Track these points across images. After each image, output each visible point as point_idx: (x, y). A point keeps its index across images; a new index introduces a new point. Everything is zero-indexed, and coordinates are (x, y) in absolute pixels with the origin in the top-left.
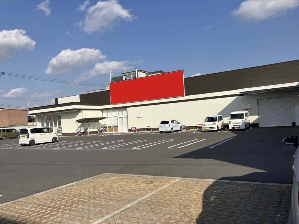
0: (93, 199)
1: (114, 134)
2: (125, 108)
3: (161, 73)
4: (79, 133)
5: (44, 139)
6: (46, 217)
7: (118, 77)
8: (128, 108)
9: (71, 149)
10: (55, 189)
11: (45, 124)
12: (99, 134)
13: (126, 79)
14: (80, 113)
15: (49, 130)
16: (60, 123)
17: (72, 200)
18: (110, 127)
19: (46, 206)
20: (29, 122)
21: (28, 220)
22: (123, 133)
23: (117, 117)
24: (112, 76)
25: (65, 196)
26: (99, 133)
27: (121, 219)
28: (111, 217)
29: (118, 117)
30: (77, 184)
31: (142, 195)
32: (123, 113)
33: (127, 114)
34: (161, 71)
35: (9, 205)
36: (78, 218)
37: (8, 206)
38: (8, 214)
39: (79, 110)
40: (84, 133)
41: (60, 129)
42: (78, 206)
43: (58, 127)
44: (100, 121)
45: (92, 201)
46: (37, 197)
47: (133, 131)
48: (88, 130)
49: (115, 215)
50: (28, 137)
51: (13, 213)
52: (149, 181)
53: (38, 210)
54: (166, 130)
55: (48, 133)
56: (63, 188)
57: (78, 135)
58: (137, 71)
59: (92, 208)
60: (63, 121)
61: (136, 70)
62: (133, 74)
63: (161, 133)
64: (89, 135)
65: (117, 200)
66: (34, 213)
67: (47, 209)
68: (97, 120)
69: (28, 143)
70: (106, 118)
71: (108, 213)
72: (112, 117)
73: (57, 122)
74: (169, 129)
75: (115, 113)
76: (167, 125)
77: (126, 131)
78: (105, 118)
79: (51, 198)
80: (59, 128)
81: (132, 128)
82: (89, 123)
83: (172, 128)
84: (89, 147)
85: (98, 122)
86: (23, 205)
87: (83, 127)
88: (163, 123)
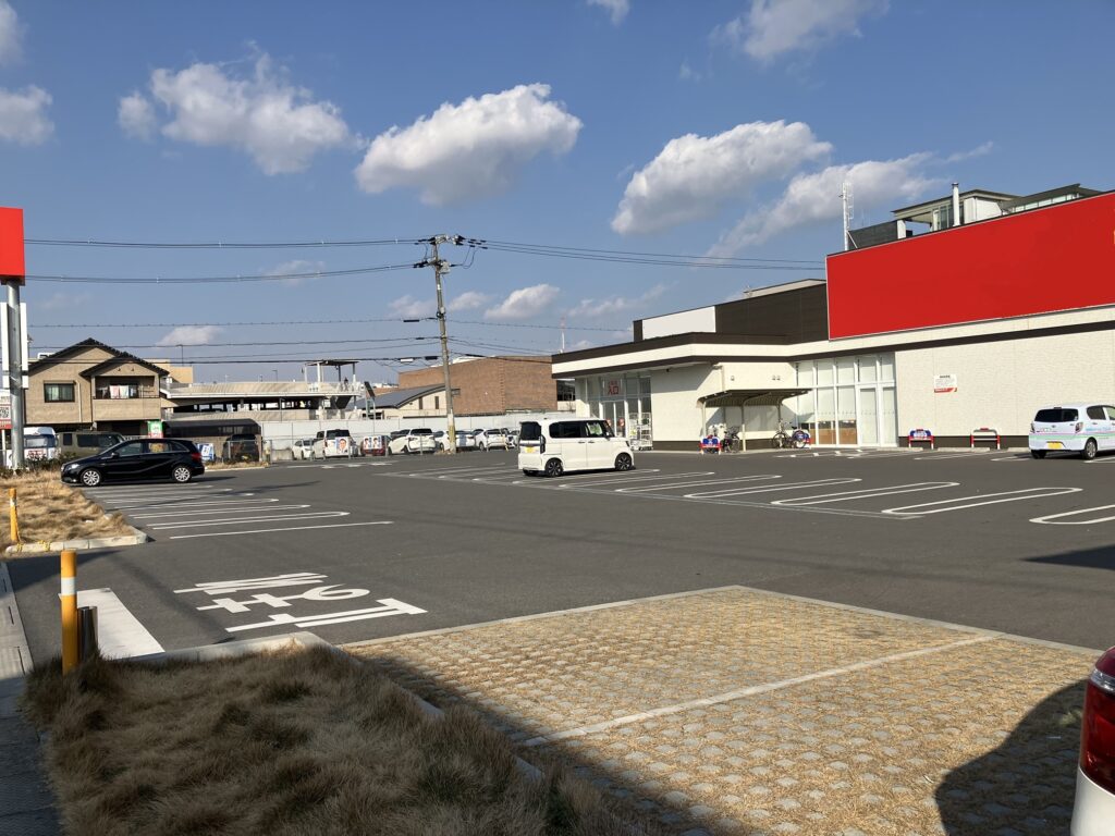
0: (653, 657)
1: (838, 453)
2: (887, 352)
3: (1075, 194)
4: (710, 442)
5: (590, 459)
6: (507, 680)
7: (875, 227)
8: (898, 354)
9: (667, 497)
10: (563, 612)
11: (601, 407)
12: (782, 450)
13: (909, 233)
14: (714, 372)
15: (607, 431)
16: (647, 408)
17: (596, 648)
18: (825, 425)
19: (521, 653)
20: (560, 398)
21: (462, 680)
22: (873, 451)
23: (853, 386)
24: (849, 223)
25: (579, 635)
26: (783, 447)
27: (705, 721)
28: (678, 713)
29: (858, 389)
30: (630, 608)
31: (813, 668)
32: (876, 375)
33: (895, 378)
34: (1073, 189)
35: (434, 638)
36: (586, 699)
37: (431, 640)
38: (424, 660)
39: (711, 362)
40: (726, 443)
41: (646, 428)
42: (602, 669)
43: (640, 419)
44: (786, 402)
45: (650, 661)
46: (508, 627)
47: (916, 443)
48: (740, 435)
49: (692, 710)
50: (543, 450)
51: (435, 659)
52: (868, 629)
53: (496, 660)
54: (1063, 448)
55: (603, 439)
56: (586, 614)
57: (704, 449)
58: (960, 195)
59: (639, 681)
60: (657, 399)
61: (956, 192)
62: (943, 210)
63: (1036, 458)
64: (745, 451)
65: (724, 669)
66: (484, 666)
67: (519, 663)
68: (775, 397)
69: (543, 469)
70: (810, 390)
71: (675, 701)
72: (832, 388)
73: (640, 403)
74: (1078, 444)
75: (846, 374)
76: (1065, 427)
77: (886, 442)
78: (806, 391)
79: (541, 637)
80: (645, 422)
81: (912, 433)
82: (746, 409)
83: (1092, 440)
84: (729, 494)
85: (779, 404)
86: (466, 643)
87: (724, 422)
88: (1044, 416)
